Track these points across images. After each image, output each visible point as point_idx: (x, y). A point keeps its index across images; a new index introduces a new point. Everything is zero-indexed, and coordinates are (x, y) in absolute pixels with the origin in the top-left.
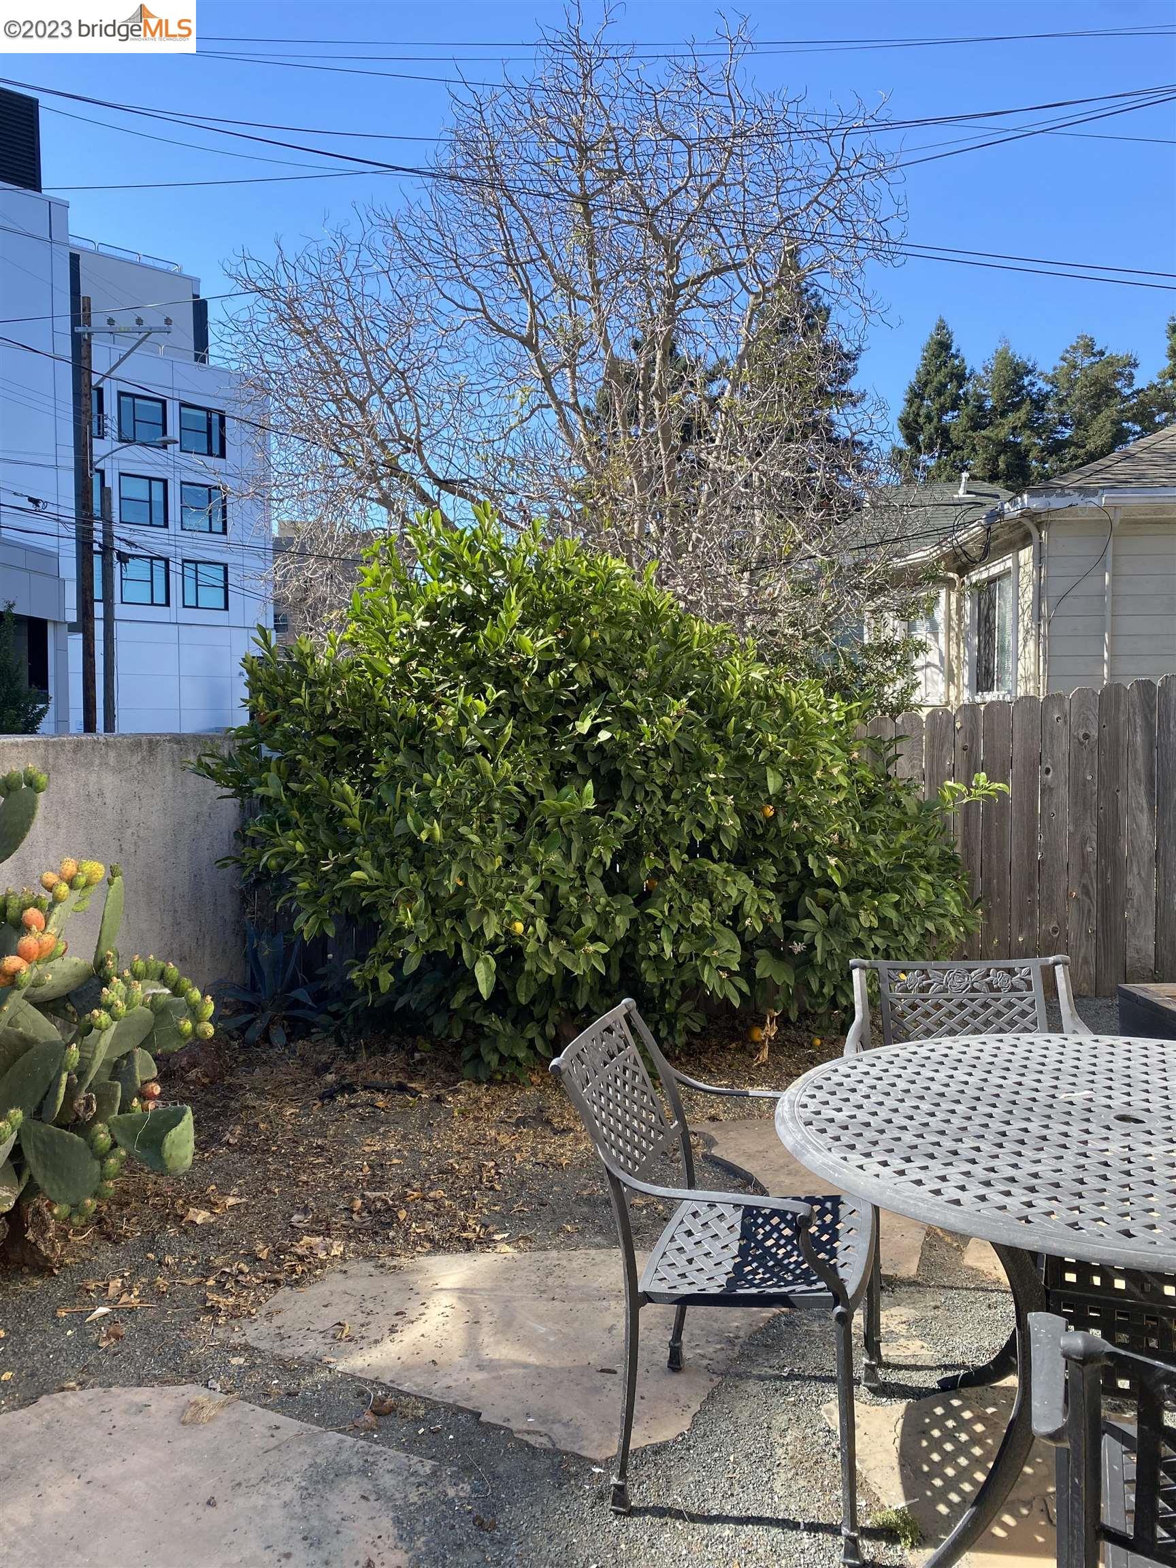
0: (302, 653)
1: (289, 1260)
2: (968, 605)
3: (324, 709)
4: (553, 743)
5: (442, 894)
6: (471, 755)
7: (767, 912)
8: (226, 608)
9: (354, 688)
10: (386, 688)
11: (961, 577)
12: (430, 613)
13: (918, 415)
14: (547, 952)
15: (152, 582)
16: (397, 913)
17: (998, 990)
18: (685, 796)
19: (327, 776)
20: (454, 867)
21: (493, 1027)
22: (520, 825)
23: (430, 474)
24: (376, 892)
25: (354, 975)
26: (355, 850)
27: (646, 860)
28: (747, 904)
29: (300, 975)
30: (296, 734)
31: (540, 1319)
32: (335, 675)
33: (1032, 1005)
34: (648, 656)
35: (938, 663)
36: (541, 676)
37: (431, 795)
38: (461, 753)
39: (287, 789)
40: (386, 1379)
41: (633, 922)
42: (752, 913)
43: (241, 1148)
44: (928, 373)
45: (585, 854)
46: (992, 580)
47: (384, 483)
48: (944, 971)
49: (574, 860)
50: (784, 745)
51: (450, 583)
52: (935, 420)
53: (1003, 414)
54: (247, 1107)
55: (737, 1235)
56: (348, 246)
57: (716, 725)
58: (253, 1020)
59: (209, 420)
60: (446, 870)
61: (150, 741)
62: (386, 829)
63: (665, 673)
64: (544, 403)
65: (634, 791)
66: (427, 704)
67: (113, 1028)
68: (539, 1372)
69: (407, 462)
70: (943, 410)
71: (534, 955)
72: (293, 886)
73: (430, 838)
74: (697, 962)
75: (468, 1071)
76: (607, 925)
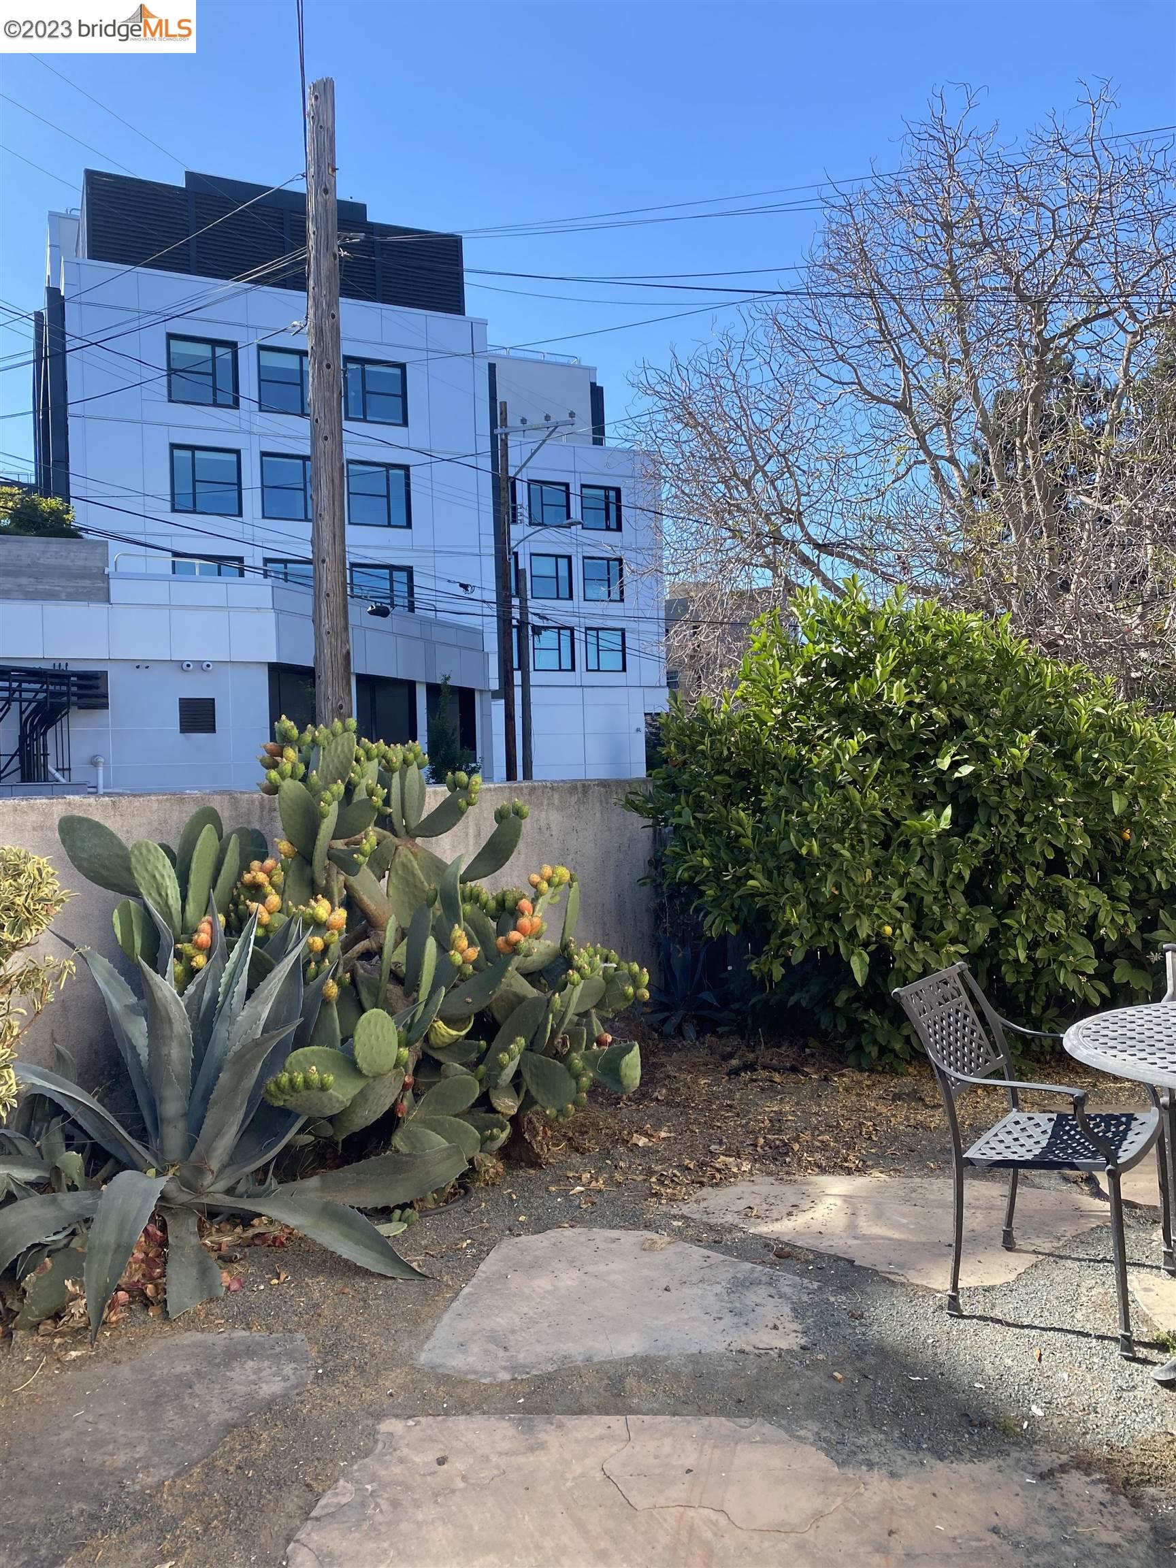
0: (704, 710)
1: (709, 1171)
3: (722, 753)
4: (916, 776)
5: (821, 900)
6: (843, 787)
7: (1121, 922)
8: (624, 669)
9: (745, 735)
10: (771, 734)
12: (807, 670)
14: (912, 950)
15: (559, 650)
16: (784, 912)
18: (1037, 819)
19: (725, 806)
20: (829, 877)
21: (871, 1021)
22: (886, 844)
23: (810, 540)
24: (767, 897)
25: (753, 967)
26: (749, 864)
27: (1003, 877)
28: (1102, 916)
29: (706, 981)
30: (700, 774)
31: (904, 1215)
32: (730, 725)
34: (1000, 698)
36: (904, 719)
37: (809, 819)
38: (834, 786)
39: (695, 818)
40: (785, 1239)
41: (994, 933)
42: (1107, 923)
43: (668, 1103)
45: (946, 871)
49: (936, 875)
50: (1131, 771)
51: (822, 645)
54: (669, 1077)
55: (1048, 1136)
56: (733, 344)
57: (1064, 756)
58: (669, 1017)
59: (607, 497)
60: (823, 879)
61: (584, 786)
62: (773, 848)
63: (1019, 712)
64: (920, 459)
65: (989, 815)
66: (804, 746)
67: (581, 985)
68: (900, 1243)
71: (902, 953)
72: (702, 894)
73: (810, 853)
74: (1054, 966)
75: (851, 1060)
76: (968, 931)
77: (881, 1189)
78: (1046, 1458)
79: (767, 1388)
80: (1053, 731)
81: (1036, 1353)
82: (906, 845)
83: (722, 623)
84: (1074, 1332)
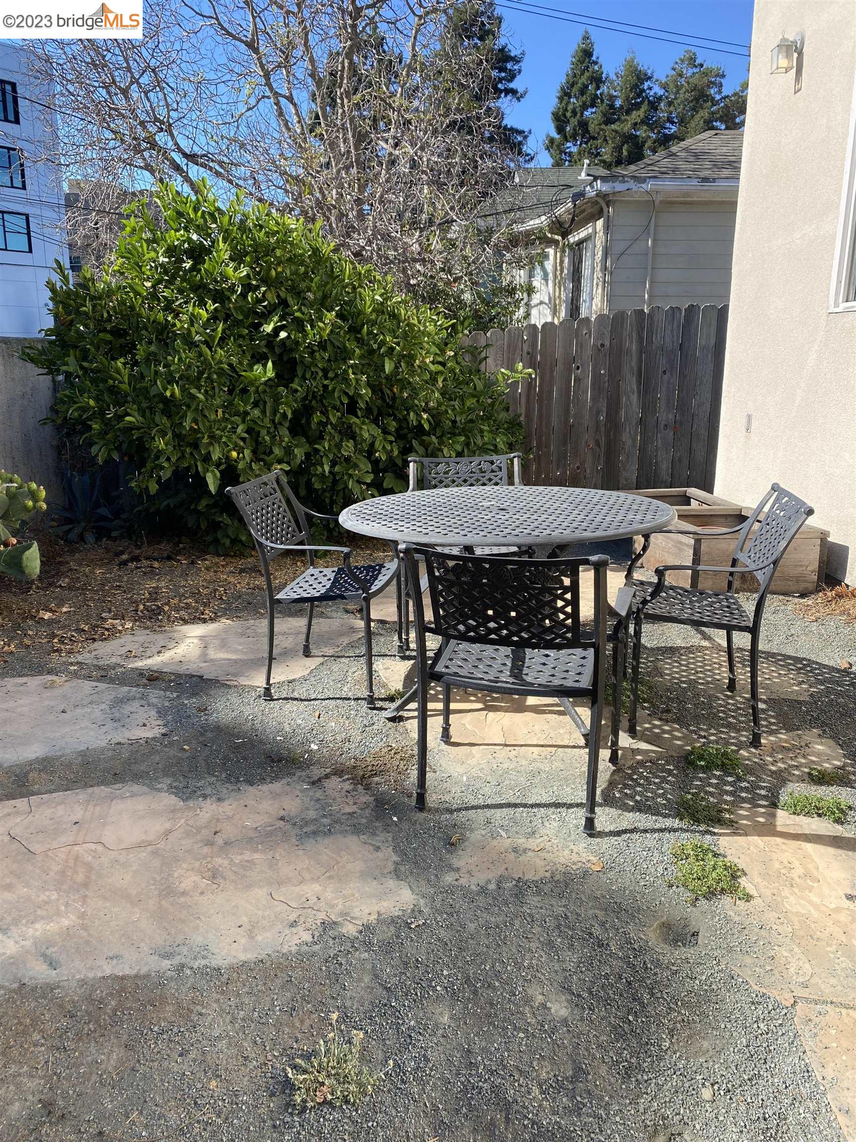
0: (85, 278)
1: (100, 631)
2: (566, 260)
3: (102, 316)
4: (252, 339)
5: (183, 432)
6: (197, 346)
7: (389, 448)
8: (30, 251)
9: (122, 303)
10: (143, 302)
11: (563, 239)
12: (171, 251)
13: (566, 110)
14: (251, 468)
16: (155, 441)
17: (485, 472)
18: (337, 375)
19: (107, 358)
20: (189, 414)
21: (225, 522)
22: (231, 390)
23: (180, 150)
24: (142, 430)
25: (134, 485)
26: (127, 405)
27: (315, 416)
28: (377, 444)
29: (101, 500)
30: (85, 331)
31: (240, 644)
32: (109, 293)
33: (501, 479)
34: (313, 285)
35: (547, 302)
36: (244, 295)
37: (172, 369)
38: (191, 344)
39: (82, 367)
40: (155, 668)
41: (307, 455)
42: (380, 449)
43: (70, 588)
44: (575, 76)
45: (275, 411)
46: (580, 243)
47: (146, 154)
48: (458, 463)
49: (268, 414)
50: (398, 344)
51: (182, 232)
52: (579, 115)
53: (628, 112)
54: (71, 570)
55: (331, 581)
57: (355, 330)
58: (73, 528)
59: (4, 89)
60: (184, 416)
62: (145, 392)
63: (325, 296)
64: (266, 94)
65: (305, 372)
66: (170, 313)
68: (236, 661)
69: (162, 138)
70: (584, 107)
71: (244, 470)
72: (90, 428)
73: (173, 395)
74: (346, 477)
75: (211, 548)
76: (290, 454)
77: (226, 630)
78: (317, 772)
79: (135, 763)
80: (349, 313)
81: (317, 714)
82: (244, 391)
83: (109, 213)
84: (340, 699)
